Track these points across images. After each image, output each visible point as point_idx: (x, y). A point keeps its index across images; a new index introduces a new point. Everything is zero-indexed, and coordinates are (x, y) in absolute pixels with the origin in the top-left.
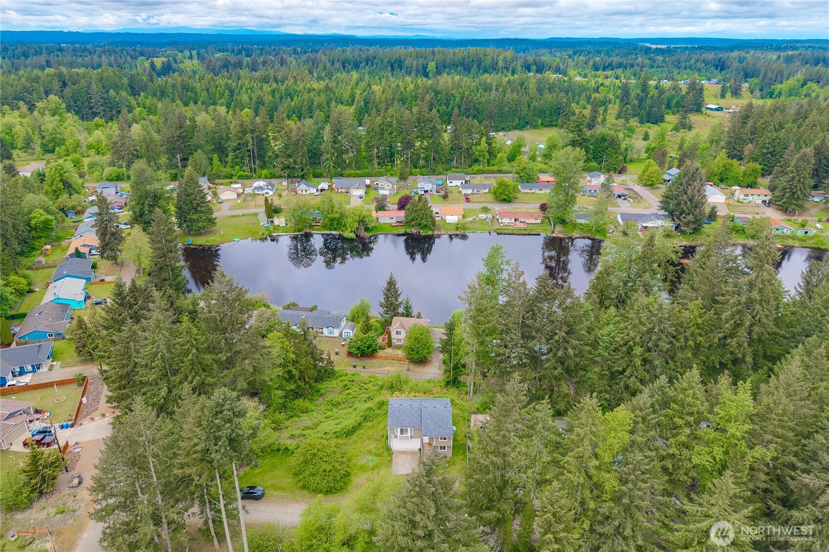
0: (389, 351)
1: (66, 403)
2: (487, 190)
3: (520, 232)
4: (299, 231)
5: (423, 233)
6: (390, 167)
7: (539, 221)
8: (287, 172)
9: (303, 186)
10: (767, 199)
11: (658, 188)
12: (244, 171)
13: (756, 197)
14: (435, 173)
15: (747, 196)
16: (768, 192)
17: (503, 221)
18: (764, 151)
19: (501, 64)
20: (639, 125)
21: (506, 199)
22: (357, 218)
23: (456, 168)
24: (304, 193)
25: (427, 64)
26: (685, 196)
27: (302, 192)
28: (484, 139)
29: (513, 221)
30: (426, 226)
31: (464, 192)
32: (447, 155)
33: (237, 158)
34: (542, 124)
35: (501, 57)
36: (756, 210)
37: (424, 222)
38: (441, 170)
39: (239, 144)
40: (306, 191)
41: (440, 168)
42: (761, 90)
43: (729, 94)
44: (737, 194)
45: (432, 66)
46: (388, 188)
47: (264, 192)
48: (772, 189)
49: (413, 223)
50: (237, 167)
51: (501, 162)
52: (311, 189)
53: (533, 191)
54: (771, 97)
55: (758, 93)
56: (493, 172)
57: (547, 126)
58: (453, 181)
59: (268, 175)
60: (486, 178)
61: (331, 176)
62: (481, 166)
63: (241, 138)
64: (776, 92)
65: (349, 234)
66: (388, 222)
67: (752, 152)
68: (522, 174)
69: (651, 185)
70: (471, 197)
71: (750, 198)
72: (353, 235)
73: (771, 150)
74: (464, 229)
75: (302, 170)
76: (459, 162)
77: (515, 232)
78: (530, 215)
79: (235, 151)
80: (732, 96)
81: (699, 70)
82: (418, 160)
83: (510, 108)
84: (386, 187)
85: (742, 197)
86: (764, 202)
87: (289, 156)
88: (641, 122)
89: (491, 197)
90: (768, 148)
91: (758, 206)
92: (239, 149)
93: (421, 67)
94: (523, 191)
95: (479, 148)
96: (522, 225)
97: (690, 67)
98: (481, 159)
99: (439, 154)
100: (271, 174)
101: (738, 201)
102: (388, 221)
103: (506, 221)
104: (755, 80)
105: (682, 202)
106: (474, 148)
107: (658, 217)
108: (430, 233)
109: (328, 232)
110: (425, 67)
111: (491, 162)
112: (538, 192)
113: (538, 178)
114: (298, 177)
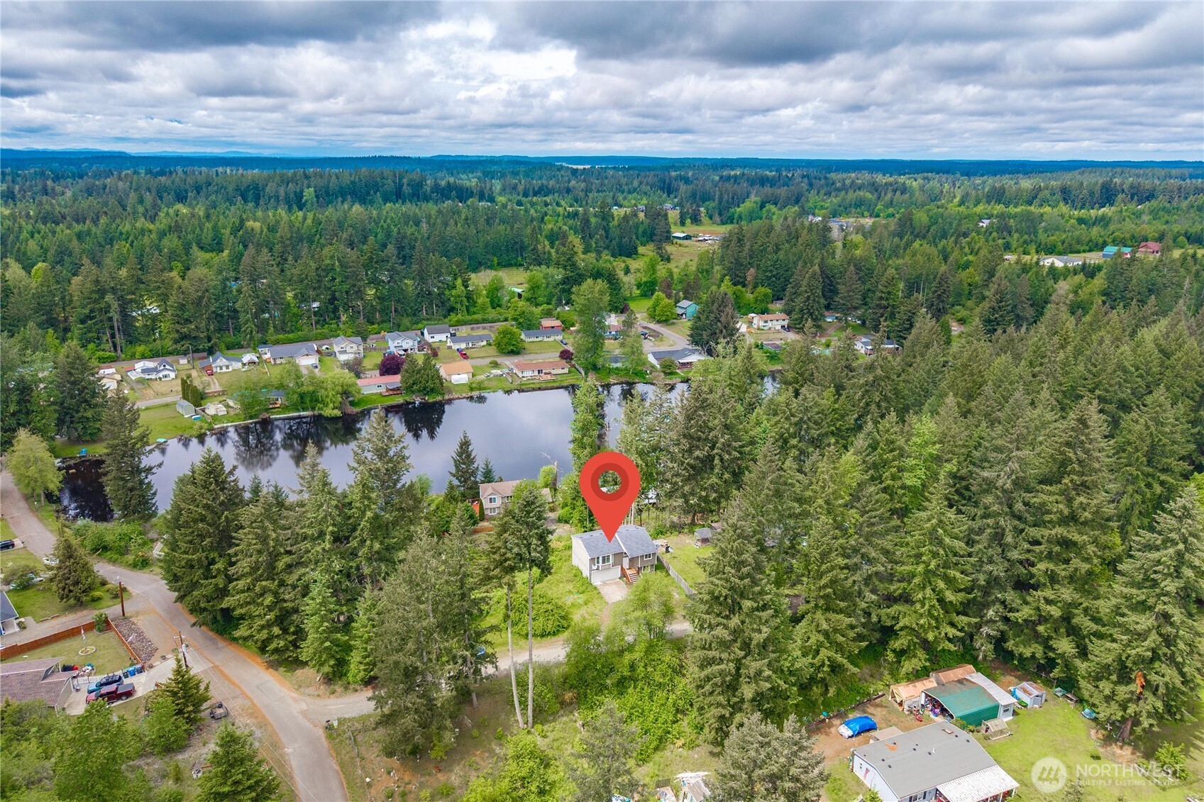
0: (485, 524)
1: (98, 653)
2: (485, 343)
3: (550, 385)
4: (251, 418)
5: (430, 399)
6: (334, 326)
7: (566, 371)
8: (187, 344)
9: (222, 361)
10: (786, 323)
11: (673, 324)
12: (103, 350)
13: (775, 322)
14: (401, 328)
15: (766, 322)
16: (784, 316)
17: (525, 374)
18: (769, 274)
19: (406, 190)
20: (612, 259)
21: (515, 351)
22: (339, 389)
23: (428, 320)
24: (224, 370)
25: (302, 192)
26: (719, 324)
27: (221, 368)
28: (459, 281)
29: (536, 373)
30: (432, 390)
31: (455, 347)
32: (412, 304)
33: (90, 332)
34: (499, 264)
35: (405, 181)
36: (779, 336)
37: (430, 384)
38: (408, 324)
39: (91, 311)
40: (227, 367)
41: (406, 321)
42: (720, 214)
43: (688, 221)
44: (755, 321)
45: (309, 193)
46: (352, 350)
47: (161, 375)
48: (788, 312)
49: (415, 387)
50: (91, 346)
51: (483, 309)
52: (234, 363)
53: (540, 339)
54: (732, 223)
55: (717, 219)
56: (477, 322)
57: (505, 266)
58: (436, 336)
59: (148, 353)
60: (472, 329)
61: (254, 345)
62: (459, 316)
63: (96, 301)
64: (736, 216)
65: (329, 412)
66: (374, 392)
67: (756, 277)
68: (521, 320)
69: (666, 321)
70: (468, 353)
71: (770, 324)
72: (337, 413)
73: (774, 273)
74: (480, 389)
75: (209, 340)
76: (430, 312)
77: (544, 385)
78: (554, 365)
79: (83, 322)
80: (692, 223)
81: (645, 193)
82: (374, 314)
83: (457, 245)
84: (349, 350)
85: (762, 324)
86: (783, 327)
87: (188, 321)
88: (613, 256)
89: (493, 350)
90: (771, 271)
91: (778, 332)
92: (92, 318)
93: (292, 196)
94: (528, 340)
95: (454, 292)
96: (549, 377)
97: (635, 190)
98: (459, 306)
99: (402, 303)
100: (150, 351)
101: (759, 329)
102: (376, 390)
103: (528, 374)
104: (711, 204)
105: (717, 331)
106: (447, 292)
107: (693, 352)
108: (439, 398)
109: (296, 414)
110: (299, 196)
111: (472, 309)
112: (546, 339)
113: (540, 324)
114: (203, 351)
